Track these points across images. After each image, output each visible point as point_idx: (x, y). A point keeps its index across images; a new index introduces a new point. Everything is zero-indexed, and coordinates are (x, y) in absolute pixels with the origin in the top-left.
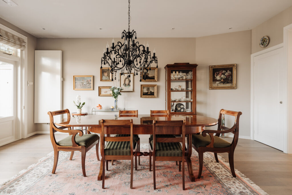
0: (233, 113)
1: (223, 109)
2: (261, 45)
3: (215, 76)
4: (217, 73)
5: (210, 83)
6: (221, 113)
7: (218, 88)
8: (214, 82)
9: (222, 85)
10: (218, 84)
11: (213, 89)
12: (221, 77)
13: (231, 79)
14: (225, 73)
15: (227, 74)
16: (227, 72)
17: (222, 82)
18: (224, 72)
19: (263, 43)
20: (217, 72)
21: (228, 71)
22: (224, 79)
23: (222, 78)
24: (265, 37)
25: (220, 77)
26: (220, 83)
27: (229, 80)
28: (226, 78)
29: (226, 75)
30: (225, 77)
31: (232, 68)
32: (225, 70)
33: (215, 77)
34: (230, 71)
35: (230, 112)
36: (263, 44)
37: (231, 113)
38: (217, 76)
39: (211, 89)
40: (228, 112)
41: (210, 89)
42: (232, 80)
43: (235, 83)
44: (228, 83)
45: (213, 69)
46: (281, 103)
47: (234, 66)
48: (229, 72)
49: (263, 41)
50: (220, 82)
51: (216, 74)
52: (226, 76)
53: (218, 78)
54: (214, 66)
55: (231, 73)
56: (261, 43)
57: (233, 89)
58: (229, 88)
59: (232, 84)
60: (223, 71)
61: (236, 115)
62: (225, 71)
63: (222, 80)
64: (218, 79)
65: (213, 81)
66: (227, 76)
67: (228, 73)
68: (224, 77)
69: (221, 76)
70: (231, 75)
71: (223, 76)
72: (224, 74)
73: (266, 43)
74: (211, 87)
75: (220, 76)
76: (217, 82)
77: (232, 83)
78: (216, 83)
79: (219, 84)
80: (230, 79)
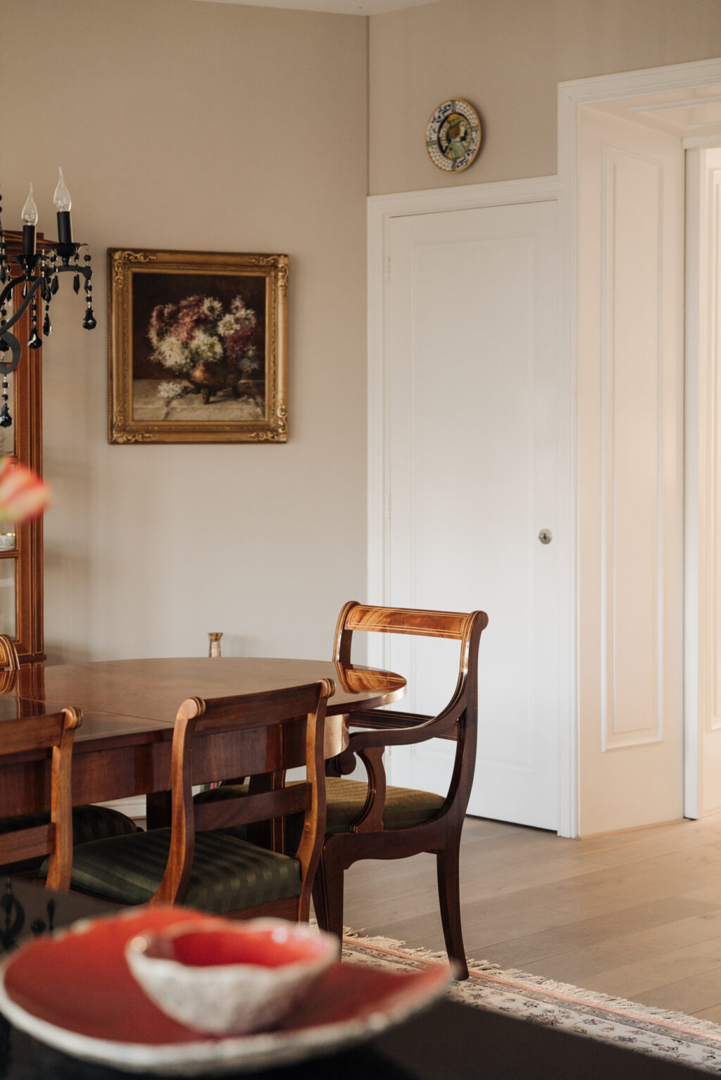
0: (437, 623)
1: (354, 604)
2: (435, 149)
3: (153, 335)
4: (160, 314)
5: (117, 398)
6: (349, 627)
7: (169, 431)
8: (143, 384)
9: (196, 412)
10: (168, 402)
11: (137, 442)
12: (194, 344)
13: (255, 366)
14: (220, 317)
15: (229, 325)
16: (227, 309)
17: (198, 388)
18: (212, 309)
19: (449, 140)
20: (165, 303)
21: (238, 303)
22: (209, 367)
23: (195, 357)
24: (461, 107)
25: (185, 345)
26: (186, 391)
27: (240, 373)
28: (225, 356)
29: (221, 330)
30: (218, 349)
31: (264, 279)
32: (215, 294)
33: (151, 349)
34: (247, 307)
35: (412, 617)
36: (444, 144)
37: (418, 621)
38: (161, 335)
39: (128, 442)
40: (398, 620)
41: (114, 443)
42: (259, 374)
43: (280, 396)
44: (236, 394)
45: (135, 276)
46: (545, 539)
47: (275, 266)
48: (242, 313)
49: (446, 125)
50: (186, 383)
51: (154, 321)
52: (222, 339)
53: (171, 351)
54: (146, 252)
55: (254, 321)
56: (434, 137)
57: (266, 442)
58: (243, 437)
59: (263, 406)
60: (207, 303)
61: (465, 628)
62: (217, 305)
63: (198, 374)
64: (170, 362)
65: (137, 376)
66: (229, 344)
67: (237, 321)
68: (212, 346)
69: (191, 338)
70: (255, 337)
71: (201, 339)
72: (208, 324)
73: (468, 151)
74: (123, 429)
75: (184, 335)
76: (167, 389)
77: (263, 394)
78: (155, 390)
79: (174, 403)
80: (248, 365)
